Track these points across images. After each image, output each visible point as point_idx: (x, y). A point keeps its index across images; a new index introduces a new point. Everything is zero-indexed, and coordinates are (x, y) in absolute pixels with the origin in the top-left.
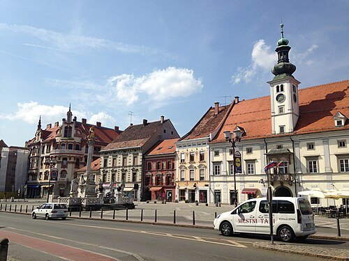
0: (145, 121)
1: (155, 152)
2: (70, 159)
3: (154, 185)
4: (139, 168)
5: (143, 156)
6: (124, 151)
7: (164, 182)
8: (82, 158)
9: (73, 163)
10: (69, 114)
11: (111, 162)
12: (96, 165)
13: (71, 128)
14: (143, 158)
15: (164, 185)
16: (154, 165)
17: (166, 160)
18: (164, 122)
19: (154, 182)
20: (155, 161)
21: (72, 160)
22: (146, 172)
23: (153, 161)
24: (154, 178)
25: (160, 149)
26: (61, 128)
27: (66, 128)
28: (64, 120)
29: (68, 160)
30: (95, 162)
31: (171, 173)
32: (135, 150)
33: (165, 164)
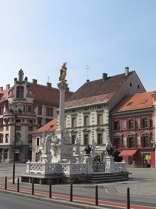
0: (105, 75)
1: (125, 108)
2: (23, 121)
3: (126, 147)
4: (106, 128)
5: (110, 113)
6: (86, 108)
7: (139, 143)
8: (35, 120)
9: (26, 125)
10: (21, 73)
11: (70, 123)
12: (52, 126)
13: (23, 88)
14: (110, 116)
15: (140, 147)
16: (124, 124)
17: (140, 117)
18: (130, 74)
19: (125, 144)
20: (126, 118)
21: (26, 122)
22: (114, 133)
23: (123, 119)
24: (125, 139)
25: (130, 104)
26: (13, 88)
27: (18, 88)
28: (16, 79)
29: (22, 122)
30: (51, 123)
31: (148, 132)
32: (99, 106)
33: (139, 122)
